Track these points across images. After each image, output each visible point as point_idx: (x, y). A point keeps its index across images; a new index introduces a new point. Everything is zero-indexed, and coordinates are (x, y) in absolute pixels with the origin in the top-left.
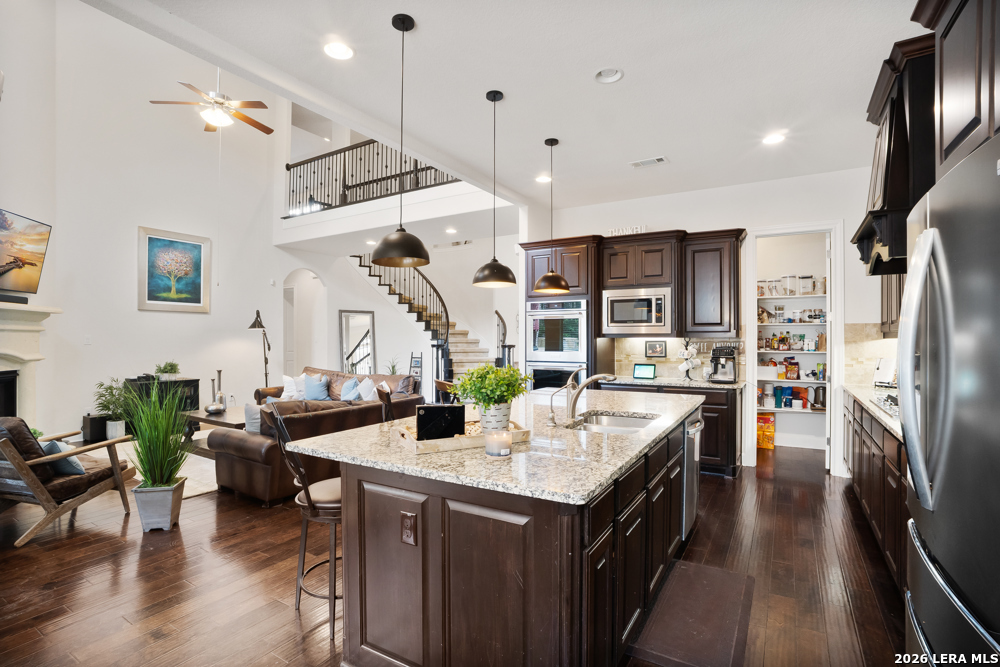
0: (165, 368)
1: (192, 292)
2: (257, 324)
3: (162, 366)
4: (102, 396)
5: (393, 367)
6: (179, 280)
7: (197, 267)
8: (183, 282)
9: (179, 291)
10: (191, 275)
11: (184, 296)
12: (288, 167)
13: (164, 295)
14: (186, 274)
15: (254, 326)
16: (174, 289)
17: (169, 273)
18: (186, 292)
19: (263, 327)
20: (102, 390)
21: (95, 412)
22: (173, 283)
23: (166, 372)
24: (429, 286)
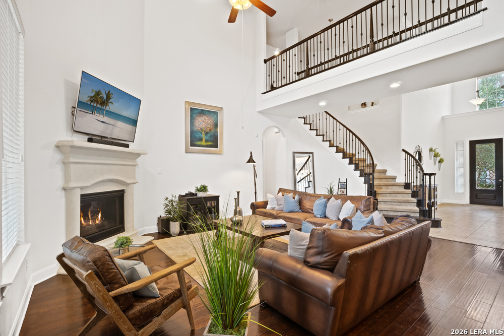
0: (201, 189)
1: (214, 142)
2: (251, 160)
3: (199, 187)
4: (167, 205)
5: (331, 189)
6: (207, 133)
7: (216, 125)
8: (209, 135)
9: (207, 141)
10: (213, 131)
11: (209, 143)
12: (265, 61)
13: (199, 143)
14: (210, 130)
15: (249, 162)
16: (204, 139)
17: (201, 130)
18: (210, 141)
19: (254, 162)
20: (167, 202)
21: (163, 215)
22: (203, 136)
23: (201, 191)
24: (351, 134)
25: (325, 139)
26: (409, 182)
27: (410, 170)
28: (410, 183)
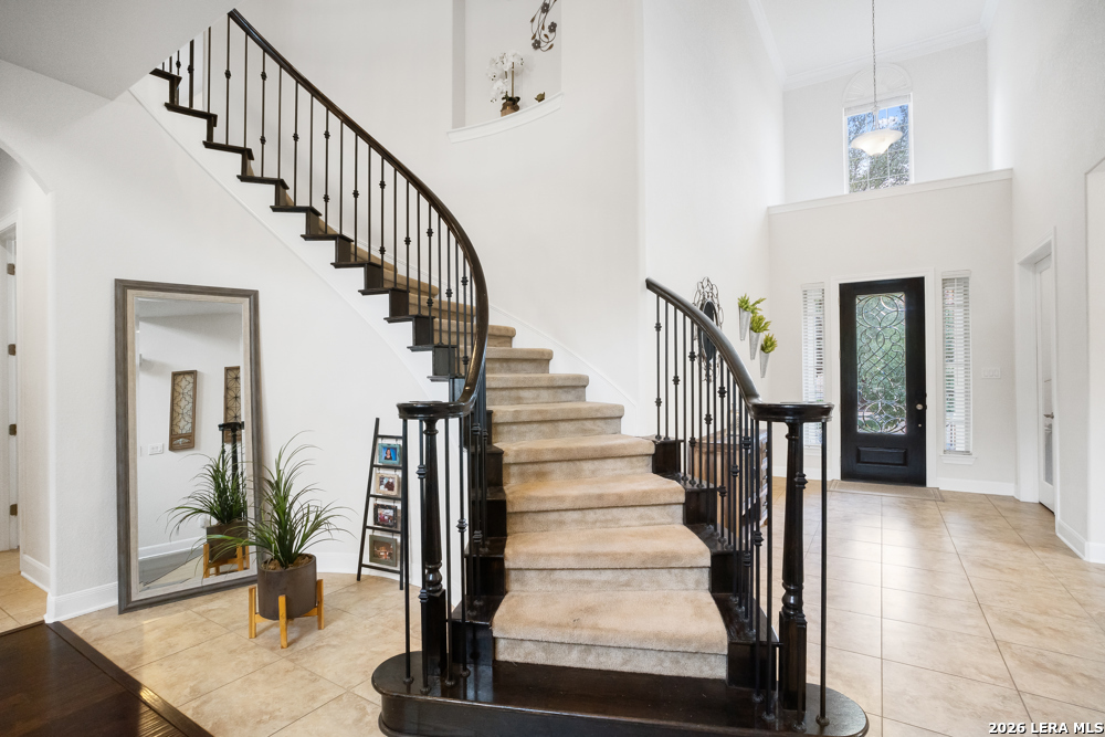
24: (320, 108)
25: (219, 138)
26: (672, 436)
27: (676, 380)
28: (676, 443)
